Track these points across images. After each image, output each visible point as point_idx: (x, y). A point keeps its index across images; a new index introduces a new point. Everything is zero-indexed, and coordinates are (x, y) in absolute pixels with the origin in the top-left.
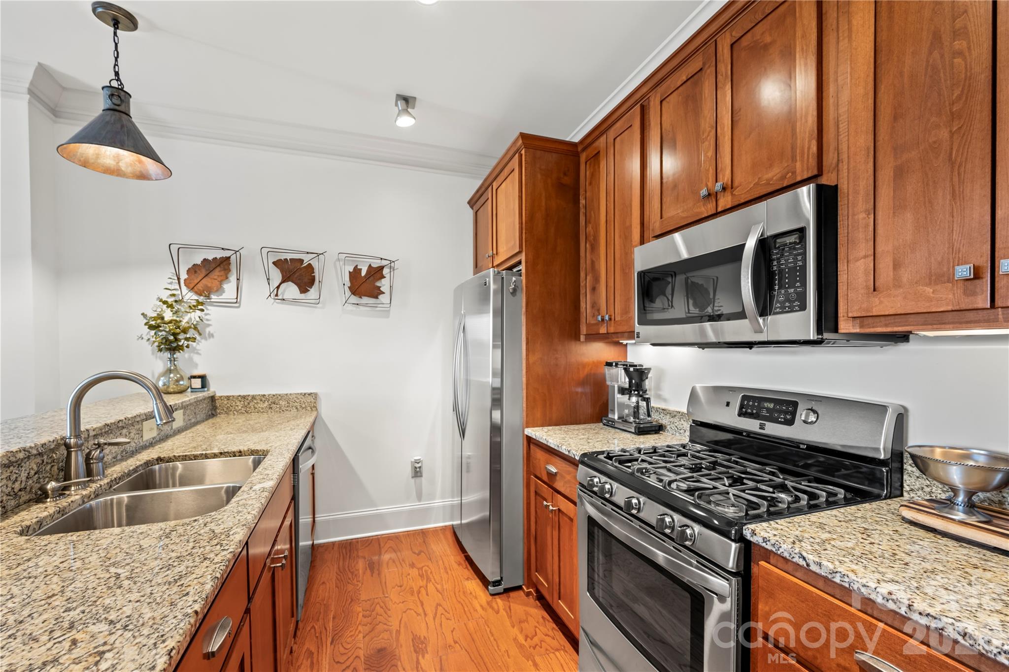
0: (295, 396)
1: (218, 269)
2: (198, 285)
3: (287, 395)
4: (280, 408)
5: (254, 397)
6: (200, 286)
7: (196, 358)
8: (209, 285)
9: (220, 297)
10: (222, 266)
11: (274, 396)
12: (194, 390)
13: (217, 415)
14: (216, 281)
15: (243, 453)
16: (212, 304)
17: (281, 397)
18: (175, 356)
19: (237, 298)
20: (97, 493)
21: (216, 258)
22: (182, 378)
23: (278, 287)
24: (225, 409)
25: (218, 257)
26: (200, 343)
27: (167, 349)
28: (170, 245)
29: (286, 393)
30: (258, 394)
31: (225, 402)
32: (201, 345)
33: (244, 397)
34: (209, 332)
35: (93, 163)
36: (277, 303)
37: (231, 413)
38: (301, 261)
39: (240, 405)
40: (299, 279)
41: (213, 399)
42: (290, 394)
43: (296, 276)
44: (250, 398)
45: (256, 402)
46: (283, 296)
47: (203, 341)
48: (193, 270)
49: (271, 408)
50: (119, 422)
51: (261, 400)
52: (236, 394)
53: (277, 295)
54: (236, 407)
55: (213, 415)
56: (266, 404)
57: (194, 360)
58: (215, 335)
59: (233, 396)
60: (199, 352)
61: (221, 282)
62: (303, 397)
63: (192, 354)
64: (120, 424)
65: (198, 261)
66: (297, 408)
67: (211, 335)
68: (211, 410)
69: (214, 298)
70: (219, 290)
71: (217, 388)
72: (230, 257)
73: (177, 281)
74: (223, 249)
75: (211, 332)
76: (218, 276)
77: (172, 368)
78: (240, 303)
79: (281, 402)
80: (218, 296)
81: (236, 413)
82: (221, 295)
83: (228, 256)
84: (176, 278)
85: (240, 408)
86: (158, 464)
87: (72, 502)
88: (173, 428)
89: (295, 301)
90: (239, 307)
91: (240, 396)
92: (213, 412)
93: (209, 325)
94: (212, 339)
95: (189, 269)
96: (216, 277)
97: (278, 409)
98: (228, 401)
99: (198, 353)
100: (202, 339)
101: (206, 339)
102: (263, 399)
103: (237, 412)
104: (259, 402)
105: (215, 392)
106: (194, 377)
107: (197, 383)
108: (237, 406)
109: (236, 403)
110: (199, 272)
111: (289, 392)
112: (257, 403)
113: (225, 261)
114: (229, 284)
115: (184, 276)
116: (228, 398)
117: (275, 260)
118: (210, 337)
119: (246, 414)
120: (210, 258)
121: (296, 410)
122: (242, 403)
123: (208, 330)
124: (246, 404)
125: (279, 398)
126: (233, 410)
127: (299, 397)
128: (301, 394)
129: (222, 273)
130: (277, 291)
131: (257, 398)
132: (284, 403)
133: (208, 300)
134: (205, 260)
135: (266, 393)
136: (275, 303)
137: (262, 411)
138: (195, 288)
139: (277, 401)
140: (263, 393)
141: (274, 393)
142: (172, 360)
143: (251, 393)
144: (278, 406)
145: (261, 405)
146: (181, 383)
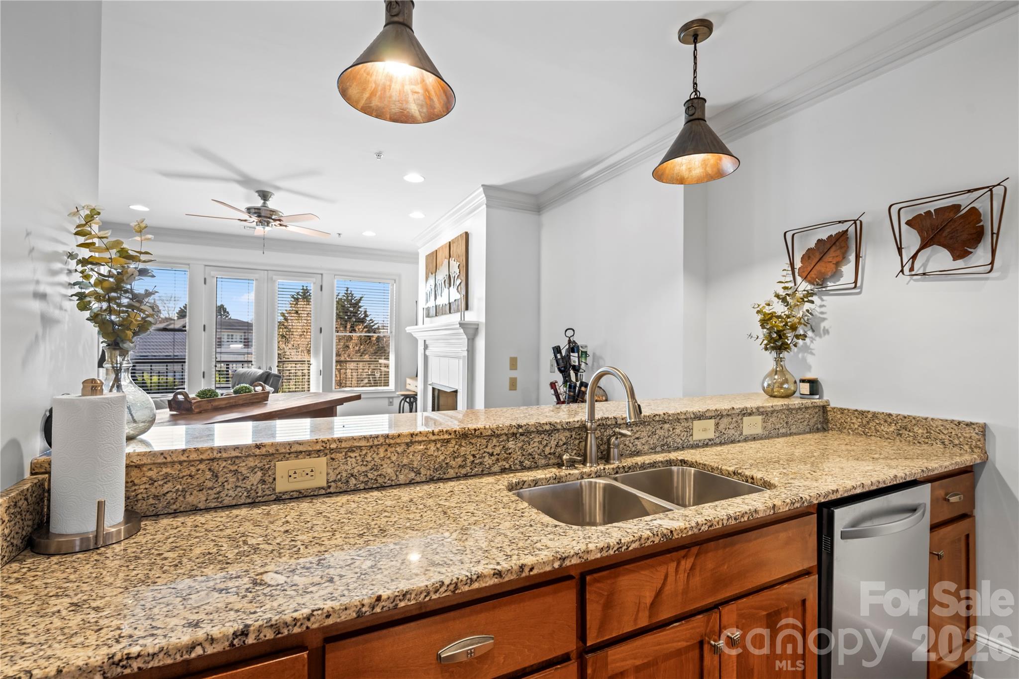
0: (940, 423)
1: (834, 248)
2: (811, 273)
3: (926, 419)
4: (915, 438)
5: (875, 415)
6: (813, 274)
7: (810, 359)
8: (823, 271)
9: (838, 283)
10: (837, 244)
11: (905, 417)
12: (803, 396)
13: (828, 430)
14: (831, 264)
15: (755, 481)
16: (827, 293)
17: (917, 421)
18: (781, 356)
19: (856, 282)
20: (598, 473)
21: (831, 236)
22: (786, 381)
23: (914, 257)
24: (838, 425)
25: (834, 233)
26: (814, 341)
27: (773, 348)
28: (785, 234)
29: (925, 416)
30: (881, 411)
31: (839, 416)
32: (815, 343)
33: (862, 413)
34: (824, 327)
35: (687, 178)
36: (915, 280)
37: (845, 431)
38: (957, 208)
39: (857, 422)
40: (951, 239)
41: (824, 409)
42: (932, 419)
43: (945, 233)
44: (870, 416)
45: (878, 422)
46: (925, 269)
47: (817, 338)
48: (808, 255)
49: (901, 435)
50: (655, 416)
51: (886, 421)
52: (853, 407)
53: (912, 269)
54: (852, 425)
55: (825, 430)
56: (893, 428)
57: (808, 361)
58: (830, 330)
59: (849, 410)
60: (813, 351)
61: (838, 264)
62: (956, 428)
63: (806, 354)
64: (657, 418)
65: (812, 245)
66: (943, 443)
67: (826, 332)
68: (822, 423)
69: (830, 285)
70: (836, 274)
71: (832, 397)
72: (847, 230)
73: (790, 272)
74: (840, 222)
75: (826, 328)
76: (833, 257)
77: (778, 369)
78: (861, 287)
79: (916, 429)
80: (835, 283)
81: (851, 433)
82: (839, 280)
83: (845, 229)
84: (790, 269)
85: (856, 426)
86: (682, 466)
87: (569, 474)
88: (744, 433)
89: (944, 274)
90: (859, 293)
91: (856, 410)
92: (825, 426)
93: (824, 319)
94: (827, 336)
95: (803, 255)
96: (830, 260)
97: (911, 439)
98: (841, 415)
99: (812, 354)
100: (816, 336)
101: (820, 337)
102: (889, 420)
103: (853, 431)
104: (882, 423)
105: (828, 402)
106: (803, 381)
107: (805, 388)
108: (853, 423)
109: (851, 420)
110: (812, 257)
111: (930, 416)
112: (880, 424)
113: (841, 236)
114: (849, 265)
115: (798, 264)
116: (842, 411)
117: (910, 218)
118: (824, 334)
119: (864, 436)
120: (824, 237)
121: (942, 446)
122: (860, 420)
123: (823, 325)
124: (864, 422)
125: (914, 422)
126: (848, 427)
127: (948, 426)
128: (952, 421)
129: (838, 252)
130: (913, 263)
131: (881, 417)
132: (920, 431)
133: (824, 289)
134: (819, 241)
135: (894, 412)
136: (912, 281)
137: (886, 436)
138: (808, 276)
139: (909, 426)
140: (888, 412)
141: (906, 414)
142: (779, 360)
143: (873, 409)
144: (911, 434)
145: (885, 428)
146: (785, 386)
